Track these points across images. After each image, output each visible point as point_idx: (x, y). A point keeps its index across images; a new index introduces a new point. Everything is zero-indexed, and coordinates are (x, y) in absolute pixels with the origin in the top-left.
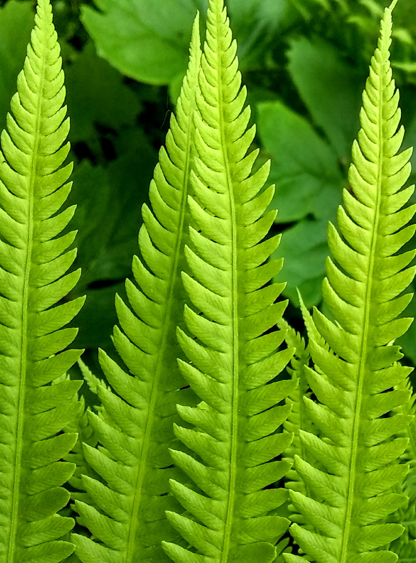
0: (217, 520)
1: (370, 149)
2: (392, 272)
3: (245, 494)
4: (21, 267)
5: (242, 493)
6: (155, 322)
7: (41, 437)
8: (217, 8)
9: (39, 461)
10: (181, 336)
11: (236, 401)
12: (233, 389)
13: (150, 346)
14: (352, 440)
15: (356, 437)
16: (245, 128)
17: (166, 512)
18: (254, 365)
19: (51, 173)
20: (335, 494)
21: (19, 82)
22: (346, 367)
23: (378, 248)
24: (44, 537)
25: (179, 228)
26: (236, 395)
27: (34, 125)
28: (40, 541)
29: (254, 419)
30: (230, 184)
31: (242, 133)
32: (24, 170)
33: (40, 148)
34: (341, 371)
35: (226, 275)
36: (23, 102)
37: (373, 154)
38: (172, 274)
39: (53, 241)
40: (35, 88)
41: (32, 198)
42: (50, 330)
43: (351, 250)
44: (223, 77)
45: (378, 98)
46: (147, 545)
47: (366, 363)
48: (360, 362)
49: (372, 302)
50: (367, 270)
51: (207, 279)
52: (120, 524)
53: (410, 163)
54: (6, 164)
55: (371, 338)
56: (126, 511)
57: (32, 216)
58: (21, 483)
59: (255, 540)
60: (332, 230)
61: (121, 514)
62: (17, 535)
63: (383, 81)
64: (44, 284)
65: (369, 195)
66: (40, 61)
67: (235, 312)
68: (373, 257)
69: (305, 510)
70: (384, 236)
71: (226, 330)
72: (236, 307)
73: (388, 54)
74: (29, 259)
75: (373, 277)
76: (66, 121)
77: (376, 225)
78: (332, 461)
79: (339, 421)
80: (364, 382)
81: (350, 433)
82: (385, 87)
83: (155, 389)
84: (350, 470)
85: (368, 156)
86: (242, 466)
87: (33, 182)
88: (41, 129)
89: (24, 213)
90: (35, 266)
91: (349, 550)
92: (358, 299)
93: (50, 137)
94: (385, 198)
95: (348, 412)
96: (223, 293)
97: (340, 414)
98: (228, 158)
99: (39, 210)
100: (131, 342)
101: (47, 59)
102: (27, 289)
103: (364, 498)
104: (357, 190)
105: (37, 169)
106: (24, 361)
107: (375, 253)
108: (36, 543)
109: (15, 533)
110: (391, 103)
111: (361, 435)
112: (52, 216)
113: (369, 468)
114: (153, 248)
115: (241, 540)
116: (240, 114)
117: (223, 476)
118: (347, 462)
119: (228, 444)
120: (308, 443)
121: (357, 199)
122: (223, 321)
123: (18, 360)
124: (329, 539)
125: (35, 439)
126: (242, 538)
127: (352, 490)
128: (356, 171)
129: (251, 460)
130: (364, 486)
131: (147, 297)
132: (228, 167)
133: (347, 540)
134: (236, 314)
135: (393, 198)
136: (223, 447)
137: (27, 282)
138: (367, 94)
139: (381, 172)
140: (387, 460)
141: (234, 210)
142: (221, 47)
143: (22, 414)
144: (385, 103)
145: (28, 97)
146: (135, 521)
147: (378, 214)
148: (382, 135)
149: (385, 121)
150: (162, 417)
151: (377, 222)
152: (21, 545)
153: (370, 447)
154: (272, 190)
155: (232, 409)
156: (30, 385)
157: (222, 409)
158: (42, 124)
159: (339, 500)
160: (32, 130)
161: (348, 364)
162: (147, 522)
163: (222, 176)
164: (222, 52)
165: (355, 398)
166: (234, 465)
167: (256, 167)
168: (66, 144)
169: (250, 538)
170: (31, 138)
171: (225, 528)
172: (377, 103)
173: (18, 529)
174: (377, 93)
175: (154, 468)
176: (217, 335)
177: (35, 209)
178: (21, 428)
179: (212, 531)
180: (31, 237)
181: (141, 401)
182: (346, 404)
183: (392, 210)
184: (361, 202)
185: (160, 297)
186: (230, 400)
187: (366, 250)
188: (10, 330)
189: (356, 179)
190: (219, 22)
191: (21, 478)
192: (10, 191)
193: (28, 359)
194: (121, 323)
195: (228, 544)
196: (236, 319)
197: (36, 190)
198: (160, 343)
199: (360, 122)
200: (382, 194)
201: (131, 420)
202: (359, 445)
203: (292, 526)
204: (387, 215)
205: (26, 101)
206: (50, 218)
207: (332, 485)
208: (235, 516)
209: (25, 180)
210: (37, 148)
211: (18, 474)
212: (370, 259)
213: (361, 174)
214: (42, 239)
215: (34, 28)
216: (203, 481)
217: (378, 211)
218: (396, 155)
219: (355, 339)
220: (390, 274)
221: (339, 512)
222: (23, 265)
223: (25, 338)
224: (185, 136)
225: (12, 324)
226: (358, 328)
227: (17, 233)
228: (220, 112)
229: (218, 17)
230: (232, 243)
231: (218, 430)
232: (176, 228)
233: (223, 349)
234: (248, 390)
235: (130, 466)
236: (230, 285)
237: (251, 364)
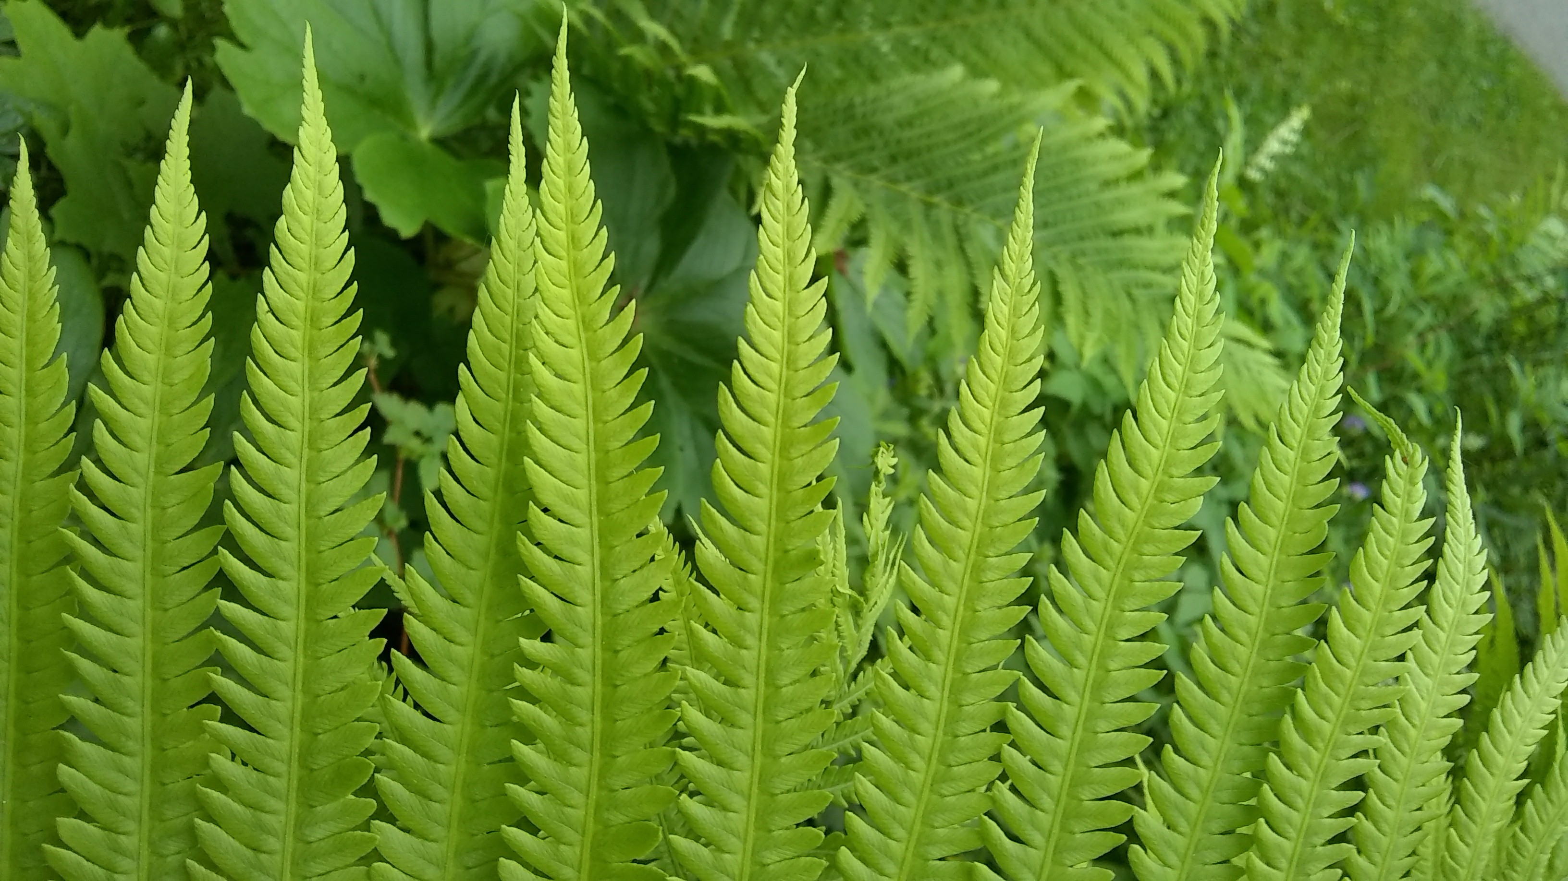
0: (576, 794)
1: (772, 282)
2: (805, 448)
3: (615, 757)
4: (296, 456)
5: (609, 756)
6: (480, 525)
7: (328, 689)
8: (562, 96)
9: (327, 722)
10: (524, 545)
11: (598, 631)
12: (594, 614)
13: (474, 560)
14: (758, 679)
15: (762, 675)
16: (600, 257)
17: (507, 785)
18: (622, 581)
19: (333, 325)
20: (736, 753)
21: (285, 201)
22: (745, 578)
23: (786, 416)
24: (333, 827)
25: (508, 394)
26: (599, 622)
27: (307, 259)
28: (328, 833)
29: (623, 655)
30: (582, 335)
31: (597, 264)
32: (295, 322)
33: (315, 290)
34: (739, 586)
35: (581, 459)
36: (291, 227)
37: (776, 289)
38: (500, 460)
39: (338, 418)
40: (307, 208)
41: (307, 360)
42: (339, 541)
43: (750, 420)
44: (570, 189)
45: (782, 212)
46: (475, 832)
47: (774, 572)
48: (766, 572)
49: (779, 490)
50: (772, 447)
51: (556, 465)
52: (437, 805)
53: (824, 298)
54: (270, 314)
55: (778, 540)
56: (446, 787)
57: (306, 386)
58: (300, 755)
59: (628, 820)
60: (725, 394)
61: (438, 791)
62: (295, 825)
63: (787, 188)
64: (327, 478)
65: (773, 345)
66: (311, 170)
67: (594, 509)
68: (779, 428)
69: (697, 776)
70: (794, 399)
71: (583, 534)
72: (594, 503)
73: (792, 150)
74: (306, 445)
75: (781, 456)
76: (349, 252)
77: (783, 385)
78: (732, 708)
79: (739, 653)
80: (771, 598)
81: (755, 670)
82: (790, 196)
83: (482, 618)
84: (755, 720)
85: (771, 293)
86: (609, 718)
87: (307, 338)
88: (316, 263)
89: (296, 381)
90: (314, 453)
91: (757, 829)
92: (761, 486)
93: (329, 275)
94: (793, 347)
95: (750, 640)
96: (576, 484)
97: (739, 644)
98: (579, 298)
99: (317, 376)
100: (448, 553)
101: (320, 166)
102: (304, 484)
103: (776, 758)
104: (757, 339)
105: (312, 320)
106: (303, 585)
107: (783, 422)
108: (321, 837)
109: (293, 823)
110: (798, 218)
111: (769, 671)
112: (335, 384)
113: (781, 715)
114: (474, 422)
115: (608, 819)
116: (594, 238)
117: (583, 733)
118: (752, 709)
119: (589, 690)
120: (698, 685)
121: (757, 351)
122: (578, 522)
123: (294, 584)
124: (731, 814)
125: (320, 692)
126: (612, 817)
127: (759, 747)
128: (755, 313)
129: (621, 710)
130: (775, 740)
131: (468, 492)
132: (579, 312)
133: (754, 815)
134: (595, 512)
135: (803, 347)
136: (582, 693)
137: (304, 477)
138: (767, 207)
139: (787, 312)
140: (805, 705)
141: (588, 371)
142: (568, 147)
143: (301, 659)
144: (791, 218)
145: (299, 222)
146: (458, 799)
147: (784, 370)
148: (787, 261)
149: (791, 243)
150: (492, 656)
151: (784, 380)
152: (301, 839)
153: (781, 688)
154: (639, 341)
155: (594, 642)
156: (312, 618)
157: (580, 641)
158: (317, 257)
159: (742, 760)
160: (304, 265)
161: (750, 575)
162: (474, 801)
163: (571, 323)
164: (570, 156)
165: (759, 620)
166: (598, 718)
167: (618, 309)
168: (352, 284)
169: (622, 817)
170: (302, 277)
171: (587, 804)
172: (780, 218)
173: (297, 817)
174: (779, 204)
175: (483, 727)
176: (573, 542)
177: (311, 373)
178: (299, 677)
179: (569, 809)
180: (307, 415)
181: (462, 635)
182: (749, 631)
183: (803, 363)
184: (762, 355)
185: (485, 491)
186: (590, 629)
187: (771, 419)
188: (283, 543)
189: (755, 323)
190: (564, 114)
191: (300, 748)
192: (276, 352)
193: (309, 582)
194: (433, 529)
195: (591, 826)
196: (595, 519)
197: (311, 348)
198: (488, 554)
199: (760, 246)
200: (789, 342)
201: (451, 661)
202: (767, 685)
203: (681, 798)
204: (797, 371)
205: (295, 228)
206: (331, 386)
207: (733, 741)
208: (600, 787)
209: (297, 335)
210: (311, 293)
211: (296, 742)
212: (775, 432)
213: (762, 316)
214: (322, 417)
215: (301, 125)
216: (557, 742)
217: (785, 366)
218: (807, 287)
219: (758, 541)
220: (804, 452)
221: (742, 778)
222: (298, 454)
223: (303, 553)
224: (511, 267)
225: (284, 535)
226: (761, 526)
227: (288, 409)
228: (567, 237)
229: (565, 107)
230: (587, 415)
231: (576, 670)
232: (504, 396)
233: (580, 560)
234: (616, 615)
235: (450, 724)
236: (586, 472)
237: (617, 580)
